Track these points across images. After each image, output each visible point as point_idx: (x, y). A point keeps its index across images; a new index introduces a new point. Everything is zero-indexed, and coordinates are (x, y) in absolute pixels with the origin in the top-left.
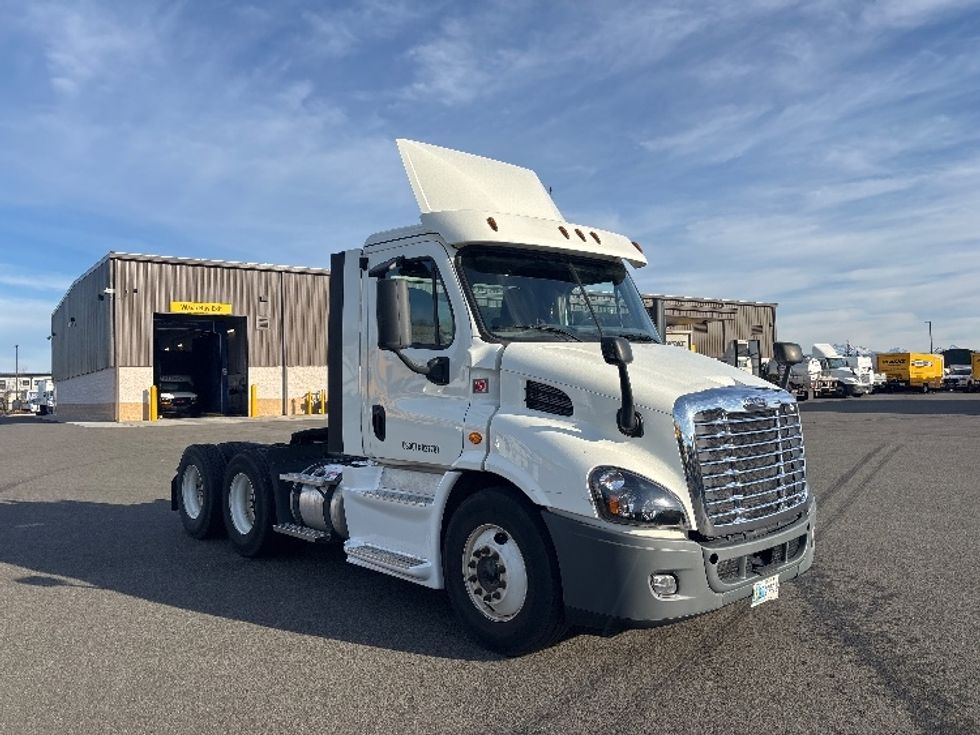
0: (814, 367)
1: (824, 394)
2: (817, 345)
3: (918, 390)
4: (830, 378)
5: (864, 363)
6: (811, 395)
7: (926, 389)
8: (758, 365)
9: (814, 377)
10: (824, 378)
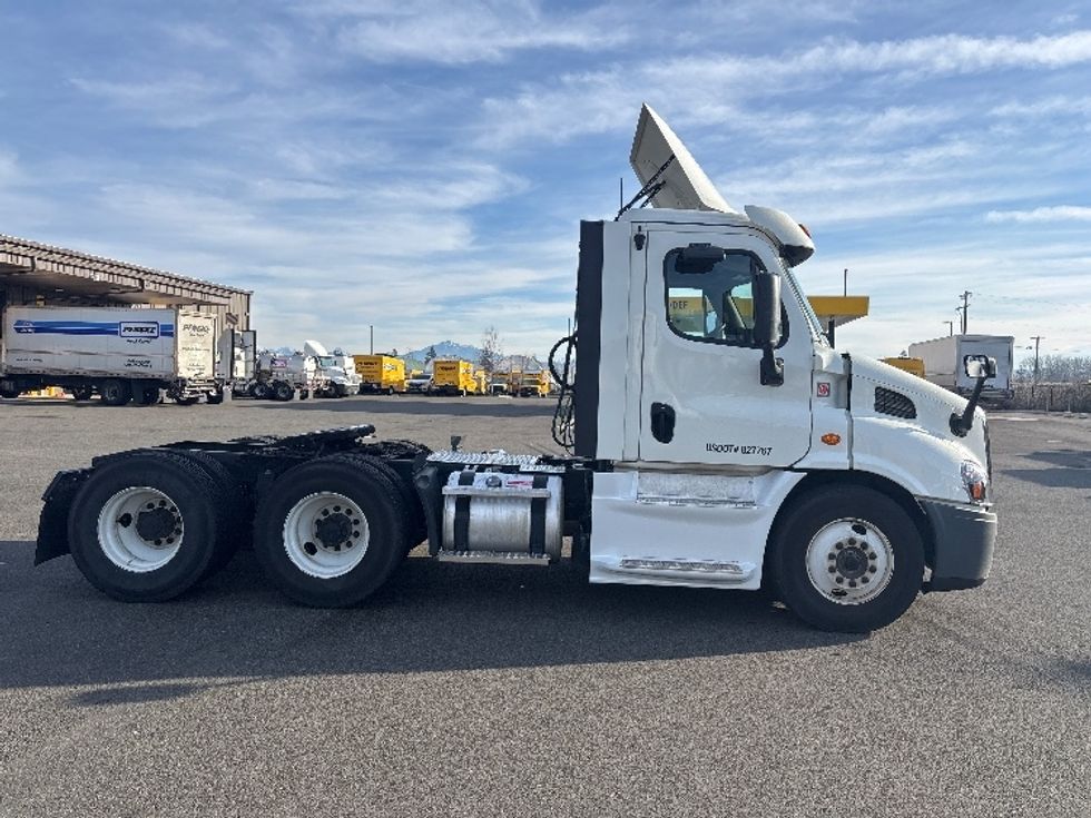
0: (310, 365)
1: (318, 393)
2: (308, 342)
3: (386, 392)
4: (324, 377)
5: (349, 363)
6: (311, 395)
7: (391, 391)
8: (252, 358)
9: (310, 376)
10: (318, 377)
